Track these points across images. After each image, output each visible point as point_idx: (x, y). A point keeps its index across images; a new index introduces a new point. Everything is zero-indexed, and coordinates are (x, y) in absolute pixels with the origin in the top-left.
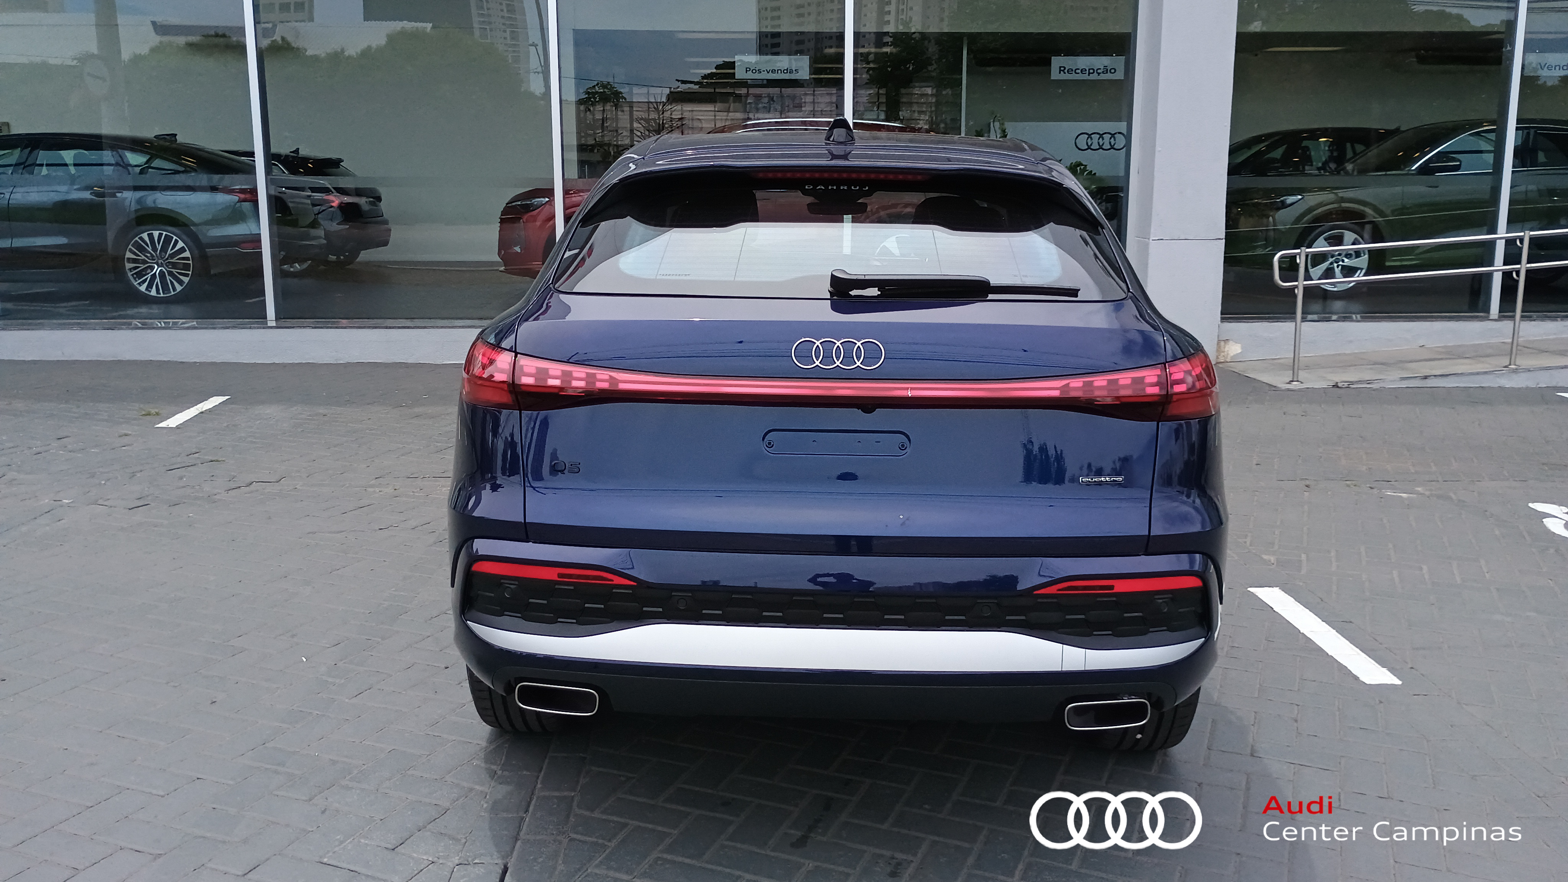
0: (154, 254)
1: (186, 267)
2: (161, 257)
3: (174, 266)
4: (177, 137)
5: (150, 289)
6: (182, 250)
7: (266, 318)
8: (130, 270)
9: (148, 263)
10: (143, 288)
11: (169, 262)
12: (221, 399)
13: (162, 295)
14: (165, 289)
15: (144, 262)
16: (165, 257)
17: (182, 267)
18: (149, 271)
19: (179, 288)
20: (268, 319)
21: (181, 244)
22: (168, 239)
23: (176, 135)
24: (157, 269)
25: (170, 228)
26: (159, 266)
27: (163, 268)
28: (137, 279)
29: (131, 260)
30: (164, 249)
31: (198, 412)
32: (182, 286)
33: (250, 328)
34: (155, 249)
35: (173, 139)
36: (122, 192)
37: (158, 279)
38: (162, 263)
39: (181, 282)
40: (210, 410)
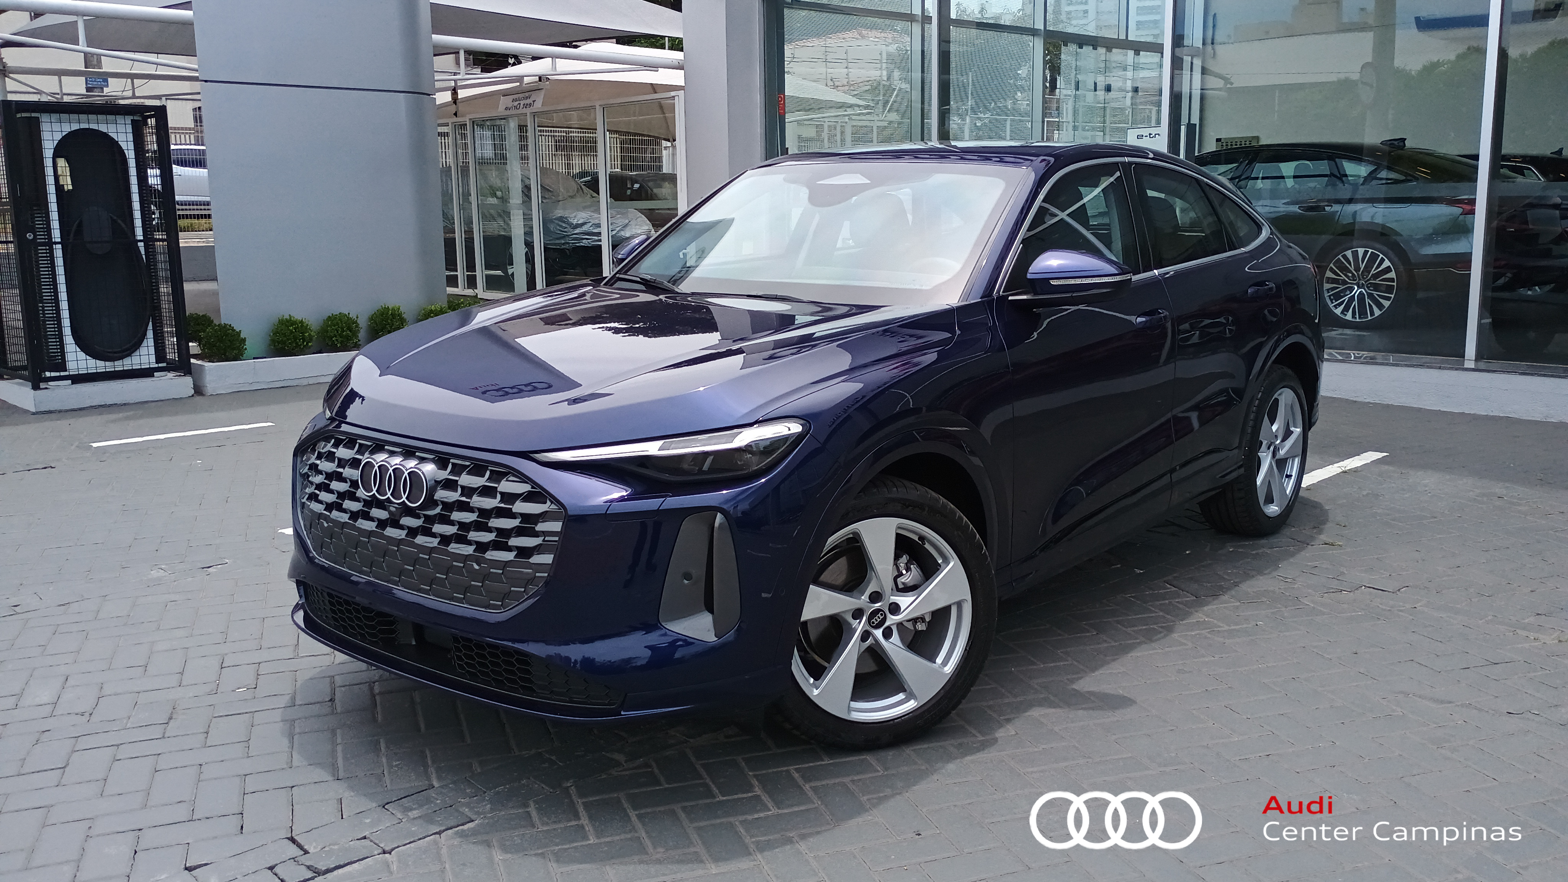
0: (1356, 274)
1: (1389, 289)
2: (1363, 278)
3: (1376, 287)
4: (1406, 142)
5: (1345, 313)
6: (1388, 270)
7: (1464, 357)
8: (1328, 291)
9: (1347, 283)
10: (1338, 311)
11: (1370, 283)
12: (1379, 455)
13: (1358, 320)
14: (1363, 313)
15: (1344, 282)
16: (1367, 277)
17: (1384, 289)
18: (1348, 292)
19: (1377, 312)
20: (1466, 358)
21: (1387, 263)
22: (1374, 257)
23: (1405, 139)
24: (1356, 291)
25: (1378, 246)
26: (1359, 287)
27: (1363, 290)
28: (1334, 301)
29: (1330, 280)
30: (1368, 268)
31: (1340, 470)
32: (1381, 311)
33: (1440, 368)
34: (1357, 269)
35: (1401, 144)
36: (1332, 206)
37: (1356, 302)
38: (1363, 283)
39: (1380, 306)
40: (1355, 471)
